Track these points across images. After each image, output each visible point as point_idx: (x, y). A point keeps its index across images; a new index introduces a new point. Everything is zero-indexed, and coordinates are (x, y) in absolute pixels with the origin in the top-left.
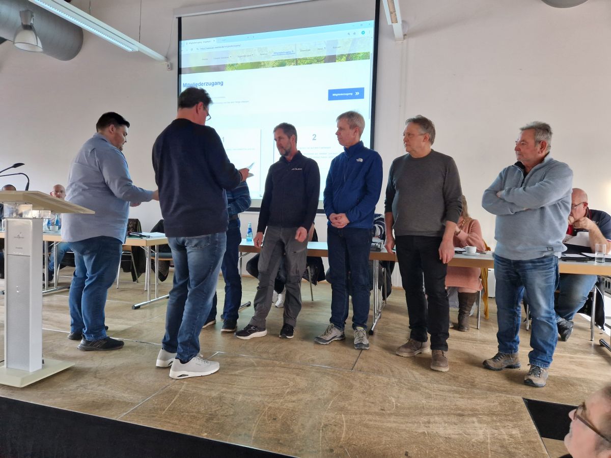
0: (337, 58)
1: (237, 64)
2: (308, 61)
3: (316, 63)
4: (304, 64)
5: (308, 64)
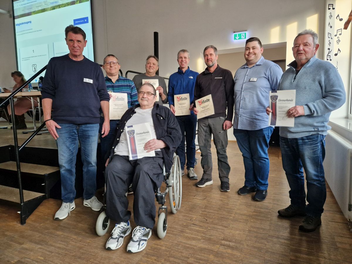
0: (75, 2)
1: (36, 11)
2: (64, 5)
3: (67, 6)
4: (62, 7)
5: (64, 7)
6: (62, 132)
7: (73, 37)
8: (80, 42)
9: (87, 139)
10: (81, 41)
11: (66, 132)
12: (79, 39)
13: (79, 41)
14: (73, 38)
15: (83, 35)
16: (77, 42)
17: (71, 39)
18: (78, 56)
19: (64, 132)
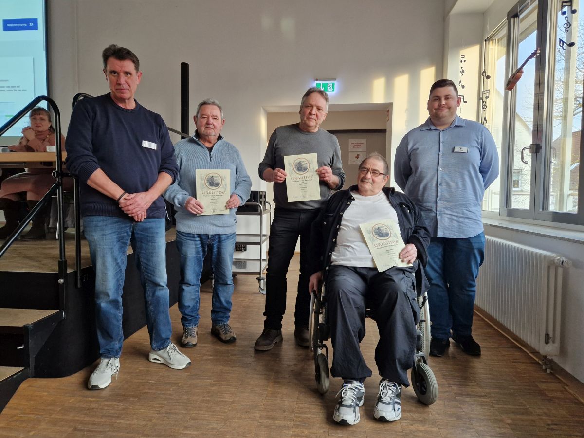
6: (107, 232)
7: (117, 66)
8: (129, 75)
9: (151, 244)
10: (131, 73)
11: (113, 231)
12: (127, 70)
13: (127, 73)
14: (118, 69)
15: (134, 62)
16: (124, 75)
17: (113, 69)
18: (126, 101)
19: (110, 232)
